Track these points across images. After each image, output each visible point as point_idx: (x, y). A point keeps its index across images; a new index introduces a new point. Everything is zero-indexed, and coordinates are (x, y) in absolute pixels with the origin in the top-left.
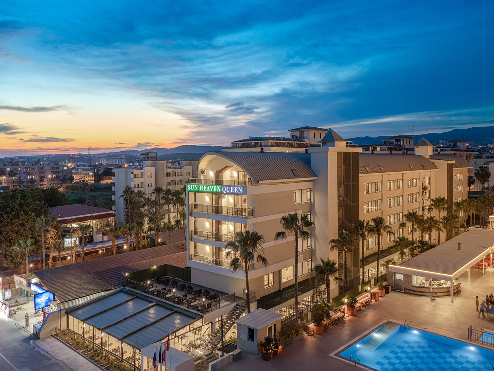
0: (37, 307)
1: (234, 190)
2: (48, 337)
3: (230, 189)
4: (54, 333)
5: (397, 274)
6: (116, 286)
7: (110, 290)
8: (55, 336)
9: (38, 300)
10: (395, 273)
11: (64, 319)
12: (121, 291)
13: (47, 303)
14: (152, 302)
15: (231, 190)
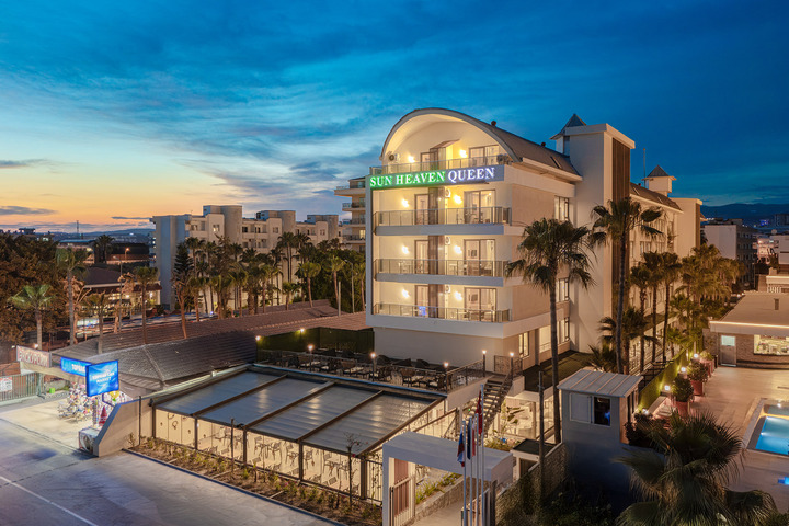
0: (92, 392)
1: (475, 174)
2: (117, 453)
3: (467, 173)
4: (128, 445)
5: (723, 337)
6: (236, 361)
7: (227, 368)
8: (133, 451)
9: (94, 377)
10: (719, 335)
11: (147, 416)
12: (248, 370)
13: (111, 383)
14: (323, 382)
15: (469, 174)
